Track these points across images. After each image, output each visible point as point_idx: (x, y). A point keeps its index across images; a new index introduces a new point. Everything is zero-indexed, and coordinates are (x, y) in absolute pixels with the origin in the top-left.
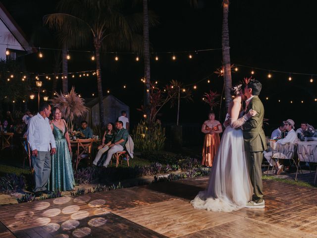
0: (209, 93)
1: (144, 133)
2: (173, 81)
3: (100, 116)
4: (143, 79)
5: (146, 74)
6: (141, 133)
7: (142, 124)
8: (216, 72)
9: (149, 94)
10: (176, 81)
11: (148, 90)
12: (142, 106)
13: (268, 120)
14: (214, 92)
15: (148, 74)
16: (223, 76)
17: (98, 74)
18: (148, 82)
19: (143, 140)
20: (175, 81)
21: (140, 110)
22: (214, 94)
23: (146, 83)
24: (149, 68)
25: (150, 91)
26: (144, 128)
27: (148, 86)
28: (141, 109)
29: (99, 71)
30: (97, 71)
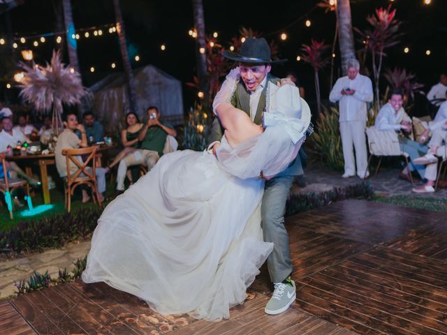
0: (310, 45)
1: (201, 123)
2: (244, 29)
3: (130, 99)
4: (193, 30)
5: (196, 21)
6: (196, 124)
7: (197, 108)
8: (321, 5)
9: (204, 57)
10: (250, 30)
11: (202, 50)
12: (195, 78)
13: (422, 86)
14: (319, 42)
15: (200, 21)
16: (334, 11)
17: (119, 31)
18: (202, 35)
19: (201, 137)
20: (248, 29)
21: (191, 84)
22: (318, 46)
23: (199, 37)
24: (200, 11)
25: (207, 52)
26: (201, 116)
27: (202, 41)
28: (195, 83)
29: (120, 25)
30: (118, 24)
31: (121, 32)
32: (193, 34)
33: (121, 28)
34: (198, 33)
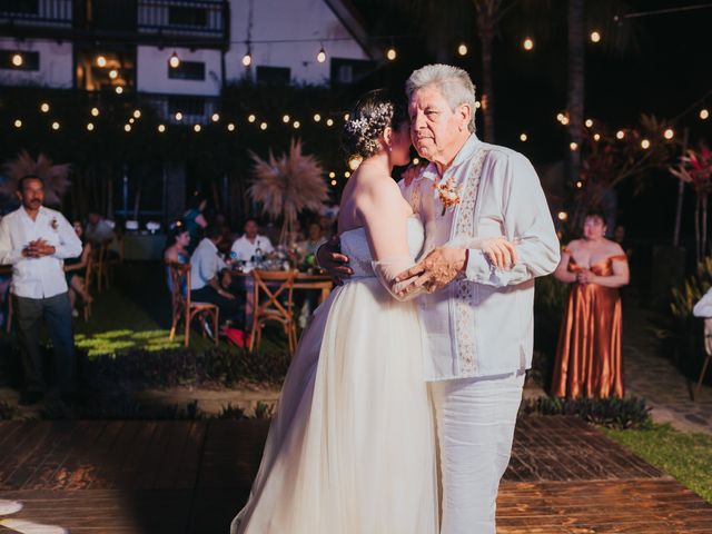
4: (564, 114)
5: (570, 99)
9: (576, 157)
11: (573, 146)
15: (576, 99)
17: (484, 107)
24: (578, 84)
27: (575, 132)
29: (487, 99)
30: (484, 97)
31: (488, 109)
32: (563, 119)
33: (487, 104)
34: (570, 119)
